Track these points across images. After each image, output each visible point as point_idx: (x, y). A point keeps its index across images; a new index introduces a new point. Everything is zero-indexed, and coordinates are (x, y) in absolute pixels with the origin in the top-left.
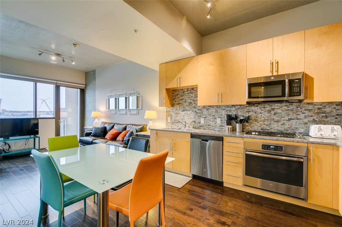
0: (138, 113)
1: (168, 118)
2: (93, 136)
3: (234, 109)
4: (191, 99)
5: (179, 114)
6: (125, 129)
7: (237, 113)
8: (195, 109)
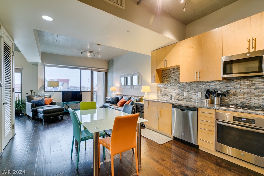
0: (139, 88)
1: (159, 92)
2: (110, 103)
3: (213, 84)
4: (176, 77)
5: (167, 88)
6: (130, 99)
7: (216, 88)
8: (179, 85)
